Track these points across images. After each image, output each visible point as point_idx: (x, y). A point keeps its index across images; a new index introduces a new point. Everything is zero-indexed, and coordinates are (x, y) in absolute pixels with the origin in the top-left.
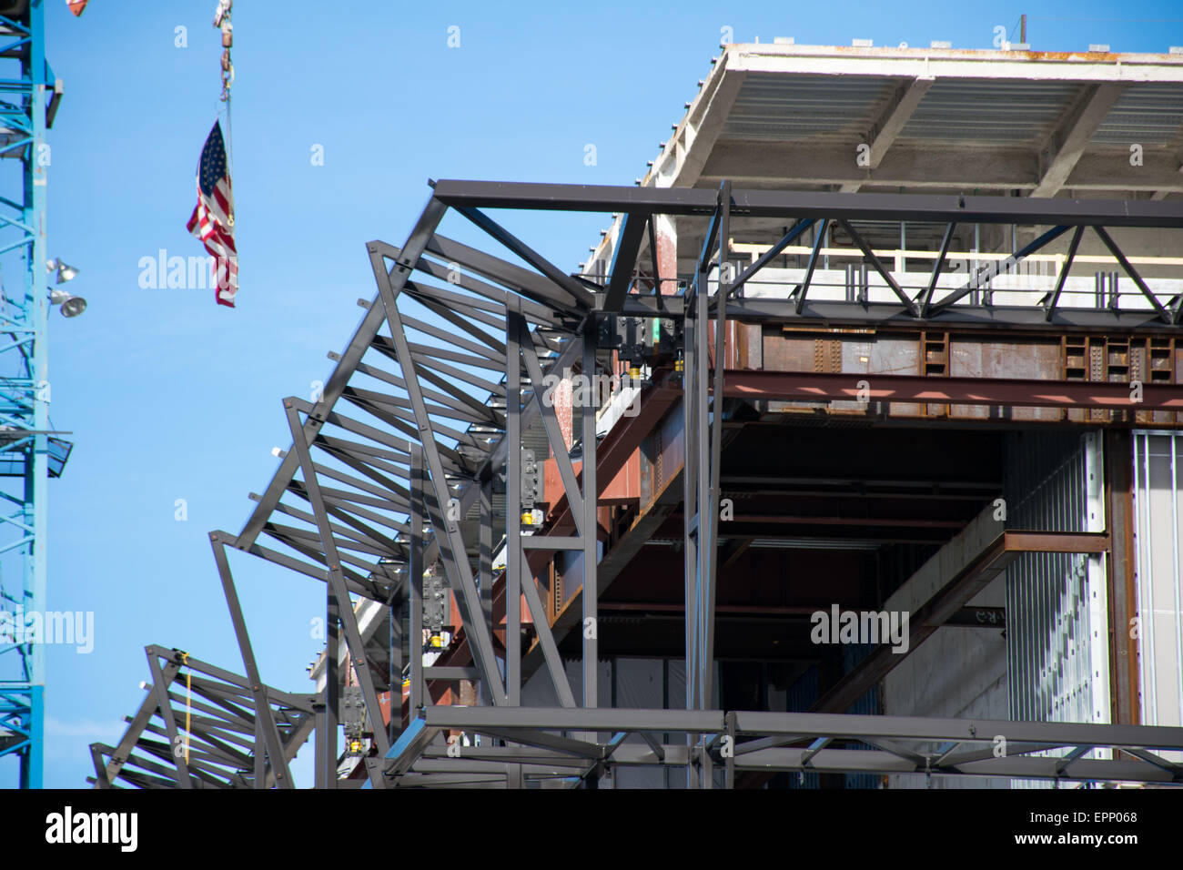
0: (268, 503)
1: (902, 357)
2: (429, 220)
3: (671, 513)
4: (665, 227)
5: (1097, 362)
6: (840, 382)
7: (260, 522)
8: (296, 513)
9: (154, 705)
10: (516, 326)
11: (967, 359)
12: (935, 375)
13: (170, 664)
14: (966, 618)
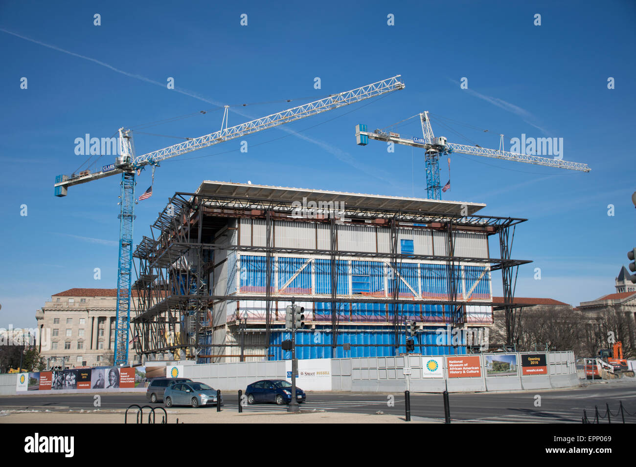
0: (156, 223)
1: (219, 211)
2: (175, 196)
3: (197, 225)
4: (197, 198)
5: (237, 212)
6: (213, 213)
7: (155, 224)
8: (159, 224)
9: (143, 241)
10: (183, 206)
11: (226, 211)
12: (222, 212)
13: (145, 238)
14: (224, 235)
